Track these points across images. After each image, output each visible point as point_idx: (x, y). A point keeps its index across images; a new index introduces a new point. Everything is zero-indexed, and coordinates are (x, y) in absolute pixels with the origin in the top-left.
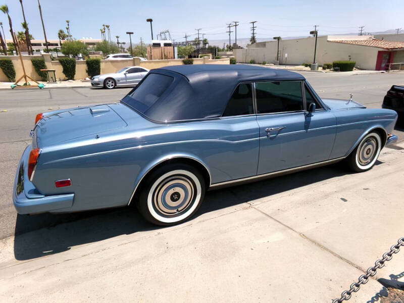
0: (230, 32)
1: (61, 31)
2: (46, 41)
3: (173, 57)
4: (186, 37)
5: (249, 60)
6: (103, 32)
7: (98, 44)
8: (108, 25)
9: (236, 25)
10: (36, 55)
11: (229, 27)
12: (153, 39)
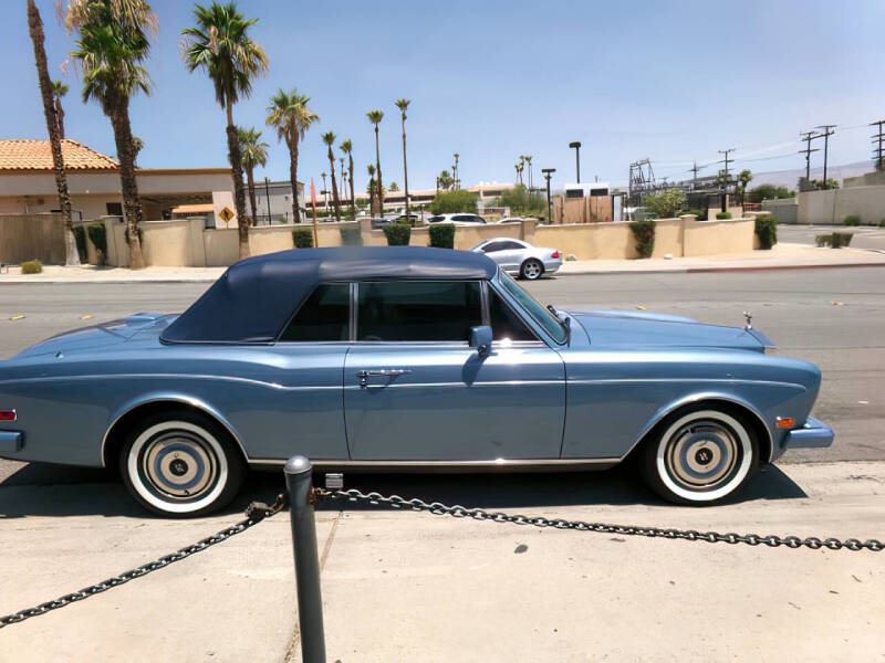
0: (809, 151)
1: (445, 174)
2: (406, 192)
3: (610, 217)
4: (695, 170)
5: (843, 217)
6: (520, 170)
7: (507, 192)
8: (529, 156)
9: (827, 135)
10: (389, 218)
11: (809, 139)
12: (578, 181)
